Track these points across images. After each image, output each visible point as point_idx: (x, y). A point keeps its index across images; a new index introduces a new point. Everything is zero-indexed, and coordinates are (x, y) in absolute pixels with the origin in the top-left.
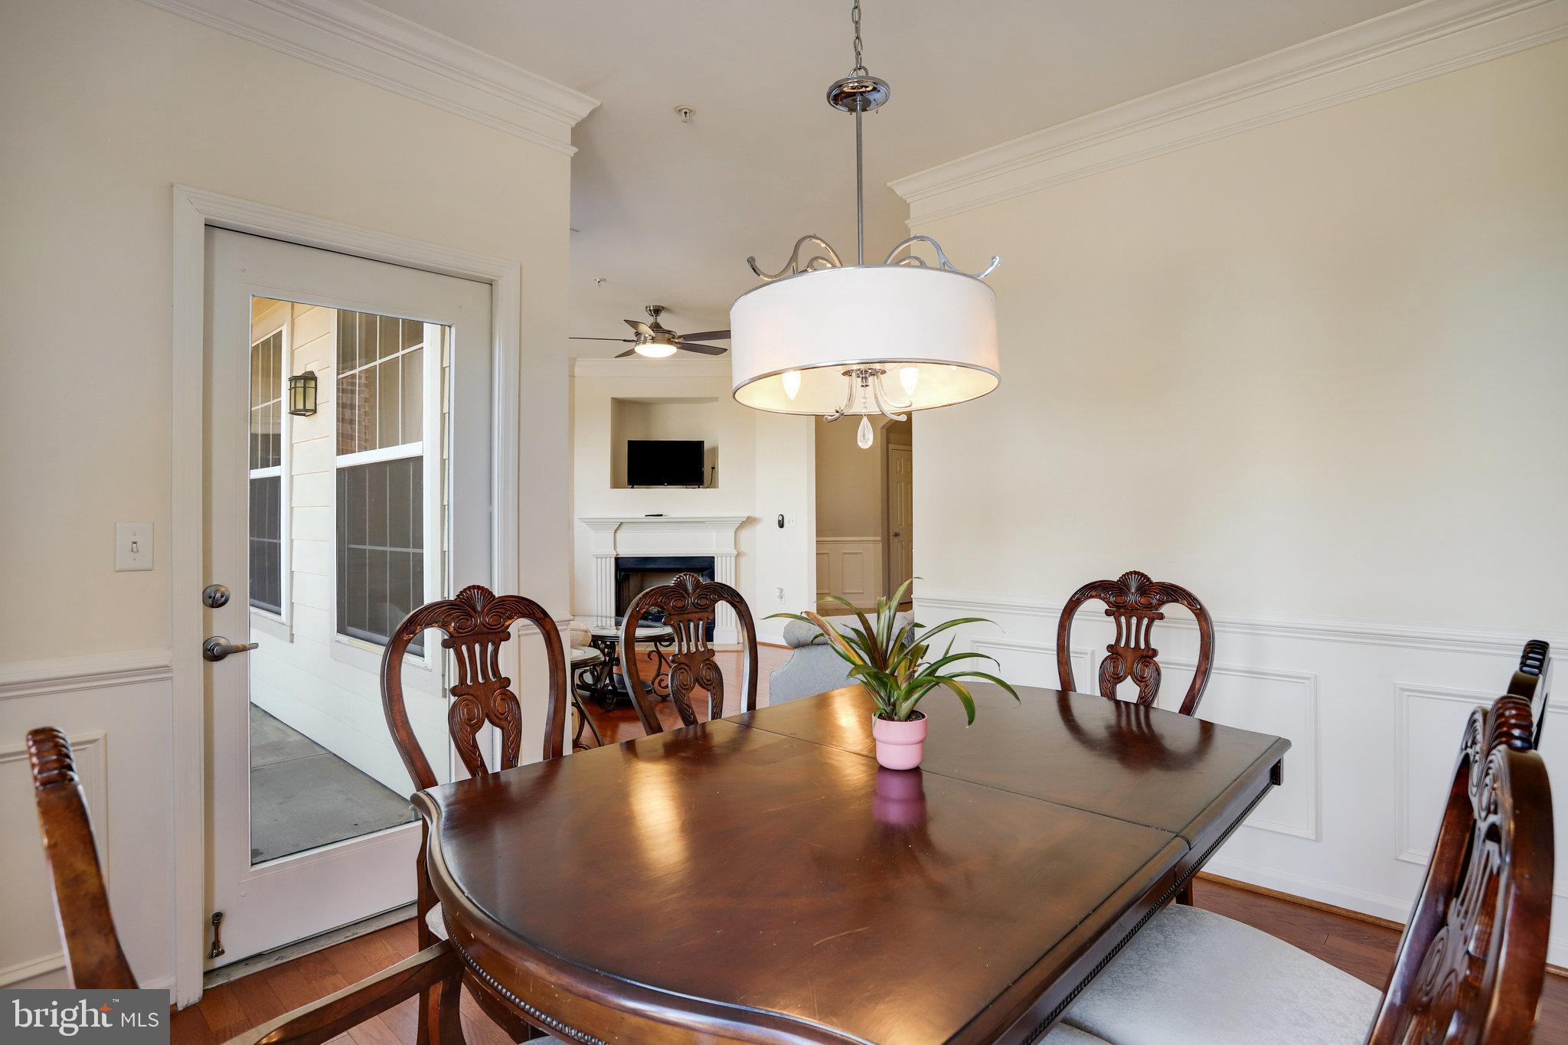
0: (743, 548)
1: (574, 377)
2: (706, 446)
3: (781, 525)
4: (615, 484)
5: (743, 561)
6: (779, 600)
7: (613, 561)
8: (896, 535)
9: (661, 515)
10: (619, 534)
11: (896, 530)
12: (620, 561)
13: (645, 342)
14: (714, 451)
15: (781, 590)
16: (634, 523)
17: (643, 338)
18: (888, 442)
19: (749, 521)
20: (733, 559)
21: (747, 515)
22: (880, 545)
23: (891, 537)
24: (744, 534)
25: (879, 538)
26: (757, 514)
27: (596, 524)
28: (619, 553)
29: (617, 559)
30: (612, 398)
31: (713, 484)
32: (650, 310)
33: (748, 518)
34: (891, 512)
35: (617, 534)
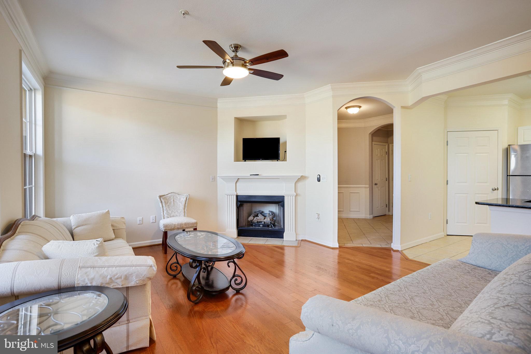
0: (299, 192)
1: (217, 108)
2: (281, 141)
3: (319, 180)
4: (237, 160)
5: (299, 198)
6: (317, 219)
7: (235, 197)
8: (376, 184)
9: (258, 175)
10: (238, 184)
11: (376, 182)
12: (239, 197)
13: (228, 66)
14: (285, 143)
15: (319, 215)
16: (244, 178)
17: (227, 64)
18: (372, 141)
19: (303, 178)
20: (294, 197)
21: (301, 175)
22: (368, 189)
23: (373, 185)
24: (300, 184)
25: (368, 186)
26: (306, 174)
27: (227, 179)
28: (238, 193)
29: (237, 196)
30: (235, 118)
31: (285, 159)
32: (232, 47)
33: (302, 176)
34: (373, 174)
35: (237, 184)
